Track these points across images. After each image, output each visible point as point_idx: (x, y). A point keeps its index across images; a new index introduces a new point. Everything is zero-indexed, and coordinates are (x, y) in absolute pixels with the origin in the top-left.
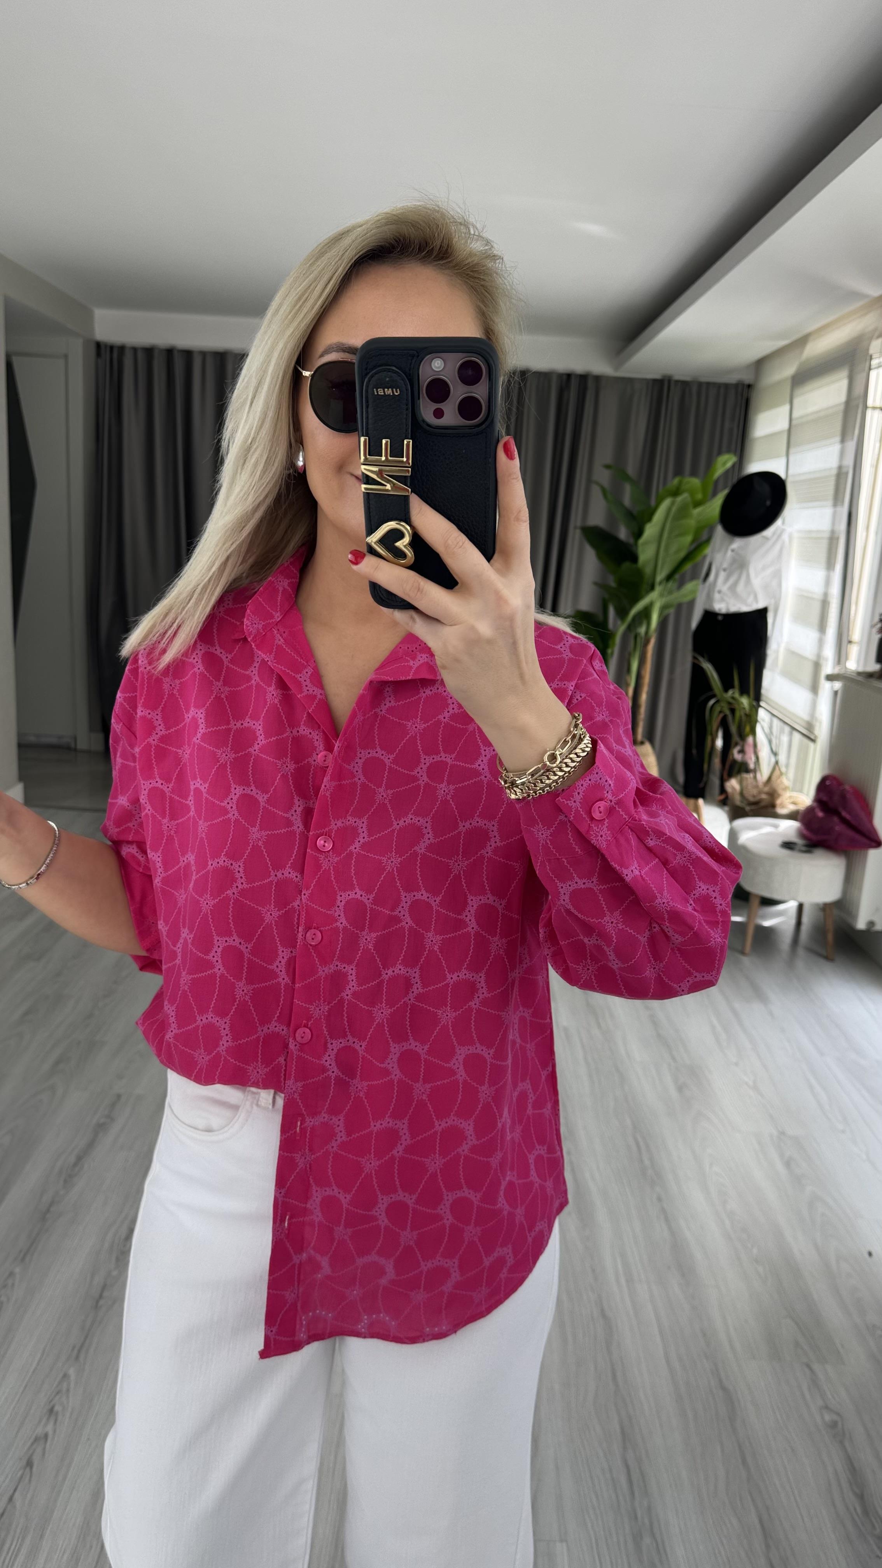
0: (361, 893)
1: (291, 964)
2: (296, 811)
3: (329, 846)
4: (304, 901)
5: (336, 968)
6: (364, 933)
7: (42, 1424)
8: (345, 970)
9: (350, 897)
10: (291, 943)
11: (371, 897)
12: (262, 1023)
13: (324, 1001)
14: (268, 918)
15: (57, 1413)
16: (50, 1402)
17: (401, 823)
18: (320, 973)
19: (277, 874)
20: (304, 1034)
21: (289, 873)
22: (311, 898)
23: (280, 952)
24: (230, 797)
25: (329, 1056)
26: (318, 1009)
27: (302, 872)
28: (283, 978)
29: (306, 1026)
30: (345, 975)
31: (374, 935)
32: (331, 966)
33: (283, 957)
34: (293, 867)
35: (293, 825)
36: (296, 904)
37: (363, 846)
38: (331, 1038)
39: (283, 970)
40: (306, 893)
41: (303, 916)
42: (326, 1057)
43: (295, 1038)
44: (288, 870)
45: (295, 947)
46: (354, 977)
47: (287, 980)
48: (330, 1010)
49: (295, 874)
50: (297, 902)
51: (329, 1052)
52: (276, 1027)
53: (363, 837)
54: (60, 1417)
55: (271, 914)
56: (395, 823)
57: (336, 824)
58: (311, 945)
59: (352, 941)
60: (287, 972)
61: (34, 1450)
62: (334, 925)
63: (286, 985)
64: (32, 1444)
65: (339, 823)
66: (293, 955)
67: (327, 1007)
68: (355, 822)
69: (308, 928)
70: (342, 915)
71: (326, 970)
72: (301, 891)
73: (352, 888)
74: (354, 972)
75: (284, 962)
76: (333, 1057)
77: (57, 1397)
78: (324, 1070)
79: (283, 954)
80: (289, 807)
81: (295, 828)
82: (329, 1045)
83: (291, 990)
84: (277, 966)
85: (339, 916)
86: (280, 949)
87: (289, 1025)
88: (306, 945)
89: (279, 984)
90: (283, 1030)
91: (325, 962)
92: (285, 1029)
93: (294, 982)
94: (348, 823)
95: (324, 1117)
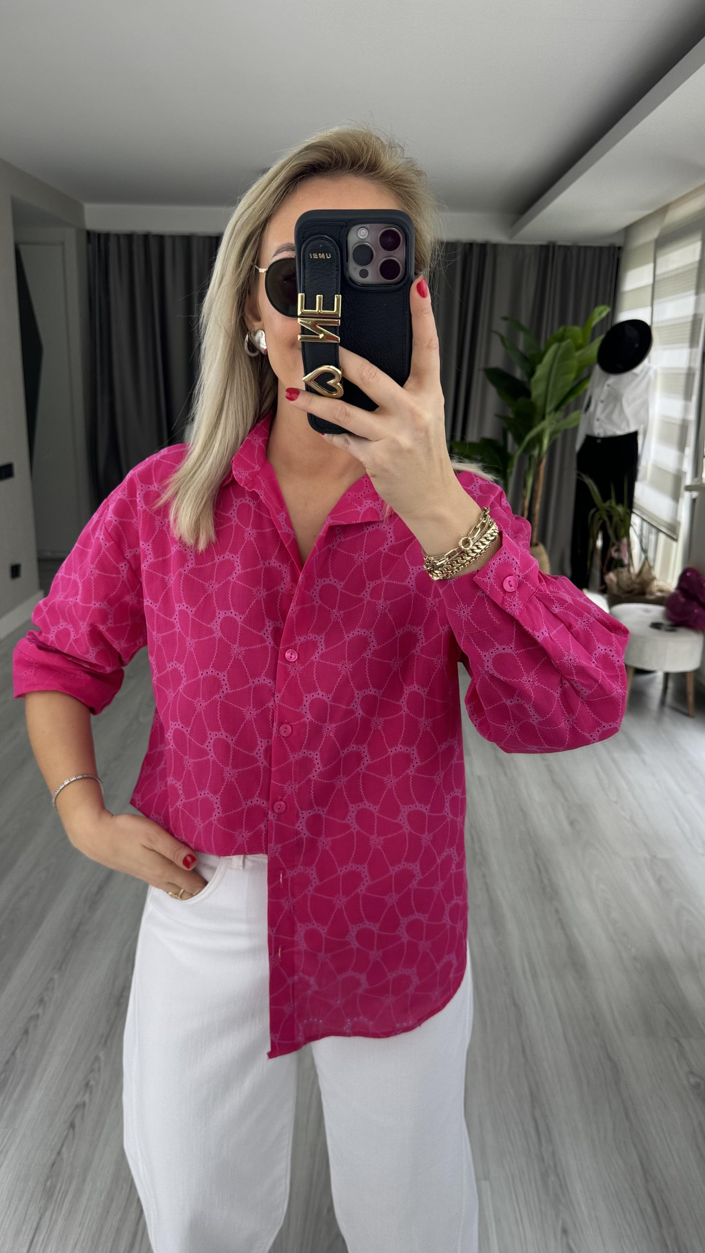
0: (323, 693)
1: (268, 751)
2: (267, 630)
3: (295, 657)
4: (277, 702)
5: (304, 755)
6: (326, 724)
7: (81, 1094)
8: (311, 756)
9: (314, 697)
10: (268, 735)
11: (331, 696)
12: (246, 798)
13: (295, 781)
14: (248, 717)
15: (91, 1087)
16: (85, 1079)
17: (351, 635)
18: (292, 758)
19: (254, 681)
20: (280, 805)
21: (264, 680)
22: (282, 699)
23: (259, 742)
24: (215, 621)
25: (301, 823)
26: (290, 787)
27: (274, 679)
28: (262, 762)
29: (282, 800)
30: (311, 760)
31: (334, 725)
32: (300, 753)
33: (262, 746)
34: (267, 675)
35: (265, 641)
36: (270, 704)
37: (321, 657)
38: (302, 809)
39: (262, 756)
40: (278, 697)
41: (277, 714)
42: (299, 824)
43: (273, 811)
44: (263, 677)
45: (271, 738)
46: (319, 761)
47: (265, 763)
48: (300, 788)
49: (269, 681)
50: (272, 703)
51: (301, 820)
52: (257, 801)
53: (322, 648)
54: (94, 1090)
55: (250, 713)
56: (346, 636)
57: (300, 640)
58: (283, 737)
59: (317, 731)
60: (265, 758)
61: (75, 1116)
62: (302, 720)
63: (265, 768)
64: (73, 1112)
65: (302, 639)
66: (270, 744)
67: (297, 785)
68: (315, 638)
69: (281, 723)
70: (308, 712)
71: (296, 756)
72: (274, 694)
73: (315, 690)
74: (318, 757)
75: (262, 749)
76: (304, 823)
77: (92, 1075)
78: (297, 833)
79: (261, 744)
80: (262, 626)
81: (267, 643)
82: (300, 815)
83: (268, 771)
84: (257, 753)
85: (306, 713)
86: (259, 740)
87: (268, 799)
88: (279, 737)
89: (259, 767)
90: (263, 803)
91: (294, 750)
92: (265, 802)
93: (270, 765)
94: (309, 639)
95: (300, 869)
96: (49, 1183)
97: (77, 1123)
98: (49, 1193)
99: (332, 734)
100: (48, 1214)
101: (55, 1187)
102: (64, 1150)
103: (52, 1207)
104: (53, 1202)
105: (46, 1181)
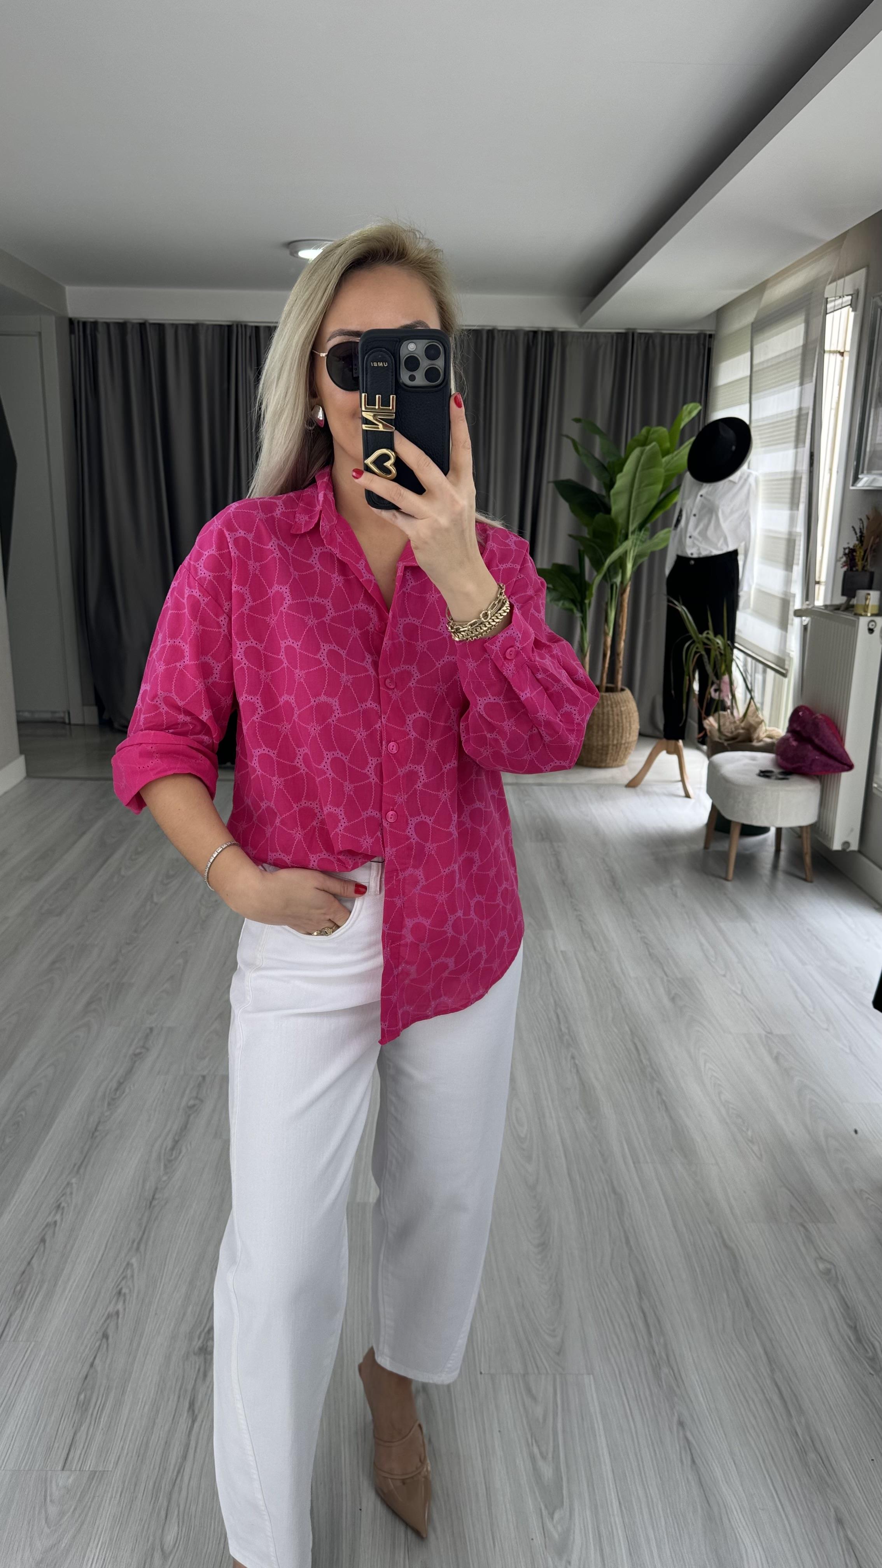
0: (423, 713)
1: (378, 768)
2: (367, 661)
3: (394, 684)
4: (384, 723)
5: (410, 768)
6: (428, 740)
7: (113, 1302)
8: (416, 770)
9: (415, 717)
10: (377, 753)
11: (429, 715)
12: (363, 810)
13: (404, 792)
14: (359, 737)
15: (125, 1294)
16: (117, 1287)
17: (441, 662)
18: (400, 772)
19: (362, 705)
20: (392, 816)
21: (370, 704)
22: (389, 720)
23: (370, 761)
24: (321, 652)
25: (410, 829)
26: (400, 798)
27: (380, 703)
28: (373, 779)
29: (393, 810)
30: (416, 773)
31: (435, 742)
32: (407, 768)
33: (372, 764)
34: (373, 700)
35: (367, 671)
36: (377, 726)
37: (418, 682)
38: (411, 817)
39: (374, 772)
40: (384, 718)
41: (384, 734)
42: (408, 829)
43: (385, 819)
44: (369, 702)
45: (380, 756)
46: (423, 773)
47: (377, 778)
48: (408, 797)
49: (375, 704)
50: (379, 724)
51: (410, 826)
52: (373, 812)
53: (416, 676)
54: (128, 1297)
55: (360, 734)
56: (437, 663)
57: (395, 670)
58: (391, 753)
59: (421, 747)
60: (376, 774)
61: (108, 1325)
62: (407, 738)
63: (376, 783)
64: (105, 1321)
66: (380, 762)
67: (406, 795)
68: (408, 668)
69: (388, 742)
70: (412, 730)
71: (403, 770)
72: (381, 716)
73: (416, 710)
74: (423, 770)
75: (373, 767)
76: (413, 829)
77: (123, 1282)
78: (407, 838)
79: (373, 762)
80: (363, 659)
81: (369, 673)
82: (410, 822)
83: (380, 786)
84: (369, 770)
85: (410, 730)
86: (370, 758)
87: (381, 811)
88: (388, 754)
89: (371, 782)
90: (377, 814)
91: (401, 765)
92: (379, 813)
93: (381, 780)
94: (403, 669)
95: (410, 871)
96: (82, 1397)
97: (110, 1333)
98: (83, 1407)
99: (434, 749)
100: (84, 1428)
101: (89, 1401)
102: (97, 1361)
103: (88, 1420)
104: (89, 1417)
105: (79, 1394)
